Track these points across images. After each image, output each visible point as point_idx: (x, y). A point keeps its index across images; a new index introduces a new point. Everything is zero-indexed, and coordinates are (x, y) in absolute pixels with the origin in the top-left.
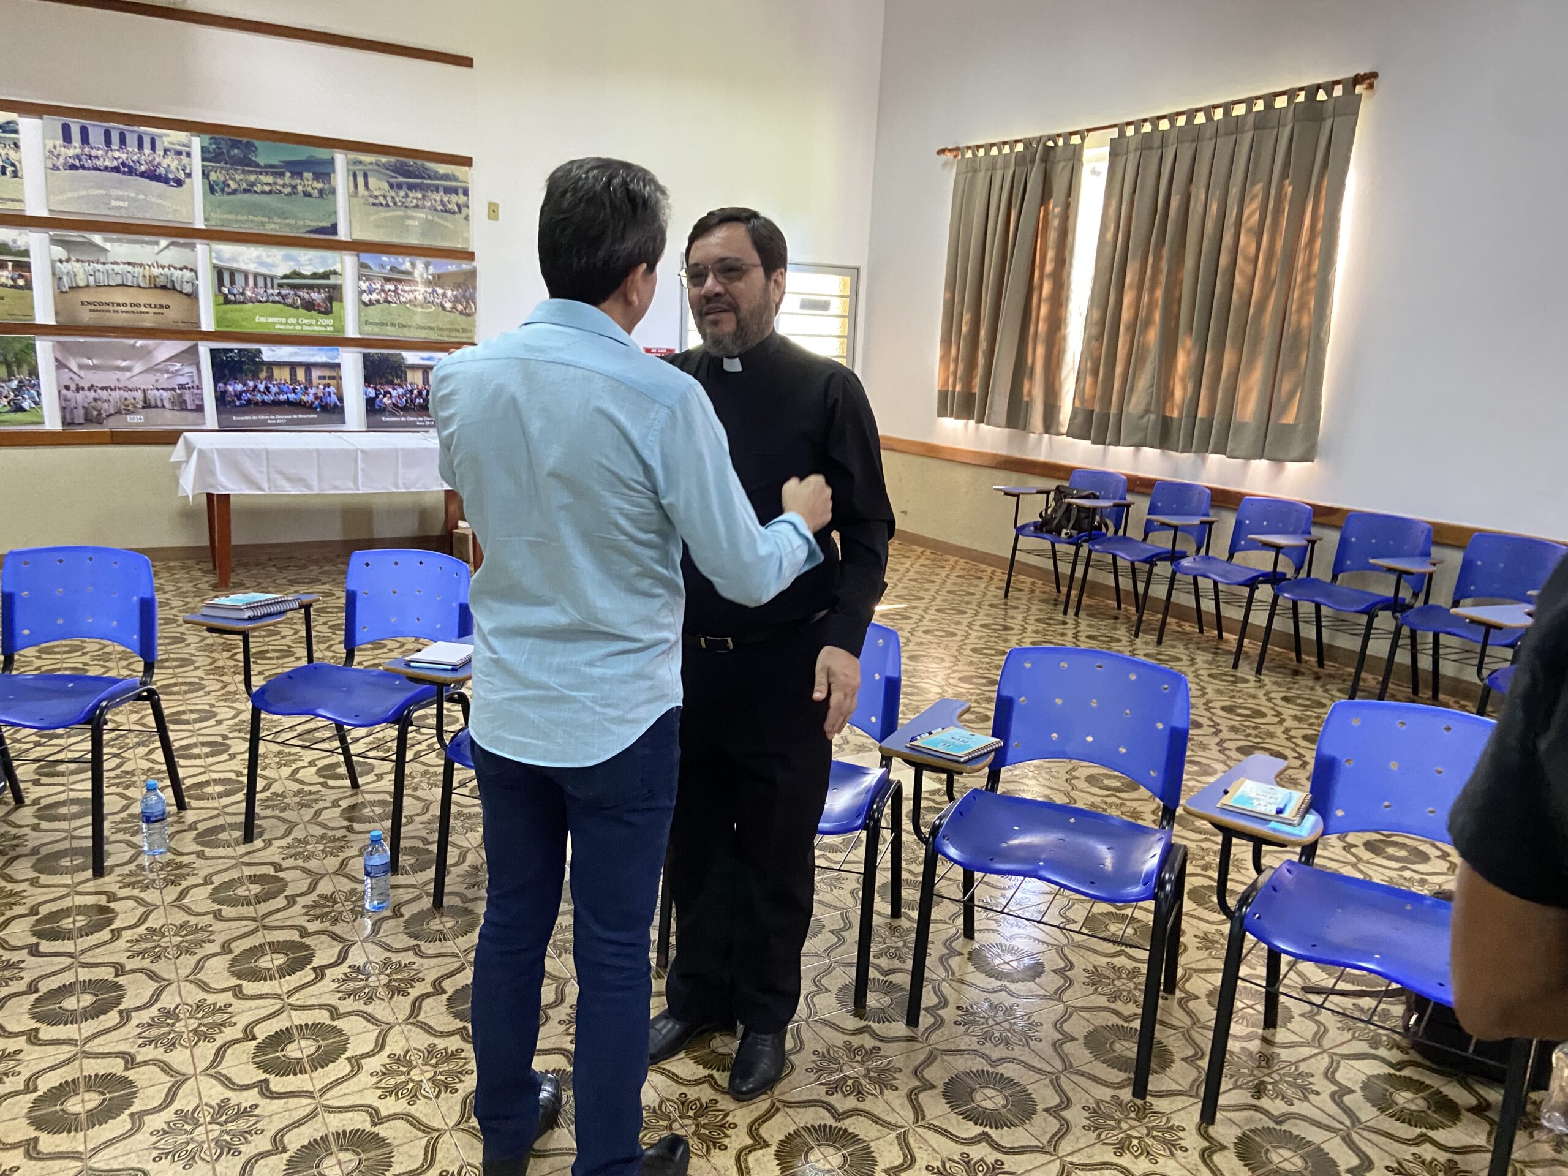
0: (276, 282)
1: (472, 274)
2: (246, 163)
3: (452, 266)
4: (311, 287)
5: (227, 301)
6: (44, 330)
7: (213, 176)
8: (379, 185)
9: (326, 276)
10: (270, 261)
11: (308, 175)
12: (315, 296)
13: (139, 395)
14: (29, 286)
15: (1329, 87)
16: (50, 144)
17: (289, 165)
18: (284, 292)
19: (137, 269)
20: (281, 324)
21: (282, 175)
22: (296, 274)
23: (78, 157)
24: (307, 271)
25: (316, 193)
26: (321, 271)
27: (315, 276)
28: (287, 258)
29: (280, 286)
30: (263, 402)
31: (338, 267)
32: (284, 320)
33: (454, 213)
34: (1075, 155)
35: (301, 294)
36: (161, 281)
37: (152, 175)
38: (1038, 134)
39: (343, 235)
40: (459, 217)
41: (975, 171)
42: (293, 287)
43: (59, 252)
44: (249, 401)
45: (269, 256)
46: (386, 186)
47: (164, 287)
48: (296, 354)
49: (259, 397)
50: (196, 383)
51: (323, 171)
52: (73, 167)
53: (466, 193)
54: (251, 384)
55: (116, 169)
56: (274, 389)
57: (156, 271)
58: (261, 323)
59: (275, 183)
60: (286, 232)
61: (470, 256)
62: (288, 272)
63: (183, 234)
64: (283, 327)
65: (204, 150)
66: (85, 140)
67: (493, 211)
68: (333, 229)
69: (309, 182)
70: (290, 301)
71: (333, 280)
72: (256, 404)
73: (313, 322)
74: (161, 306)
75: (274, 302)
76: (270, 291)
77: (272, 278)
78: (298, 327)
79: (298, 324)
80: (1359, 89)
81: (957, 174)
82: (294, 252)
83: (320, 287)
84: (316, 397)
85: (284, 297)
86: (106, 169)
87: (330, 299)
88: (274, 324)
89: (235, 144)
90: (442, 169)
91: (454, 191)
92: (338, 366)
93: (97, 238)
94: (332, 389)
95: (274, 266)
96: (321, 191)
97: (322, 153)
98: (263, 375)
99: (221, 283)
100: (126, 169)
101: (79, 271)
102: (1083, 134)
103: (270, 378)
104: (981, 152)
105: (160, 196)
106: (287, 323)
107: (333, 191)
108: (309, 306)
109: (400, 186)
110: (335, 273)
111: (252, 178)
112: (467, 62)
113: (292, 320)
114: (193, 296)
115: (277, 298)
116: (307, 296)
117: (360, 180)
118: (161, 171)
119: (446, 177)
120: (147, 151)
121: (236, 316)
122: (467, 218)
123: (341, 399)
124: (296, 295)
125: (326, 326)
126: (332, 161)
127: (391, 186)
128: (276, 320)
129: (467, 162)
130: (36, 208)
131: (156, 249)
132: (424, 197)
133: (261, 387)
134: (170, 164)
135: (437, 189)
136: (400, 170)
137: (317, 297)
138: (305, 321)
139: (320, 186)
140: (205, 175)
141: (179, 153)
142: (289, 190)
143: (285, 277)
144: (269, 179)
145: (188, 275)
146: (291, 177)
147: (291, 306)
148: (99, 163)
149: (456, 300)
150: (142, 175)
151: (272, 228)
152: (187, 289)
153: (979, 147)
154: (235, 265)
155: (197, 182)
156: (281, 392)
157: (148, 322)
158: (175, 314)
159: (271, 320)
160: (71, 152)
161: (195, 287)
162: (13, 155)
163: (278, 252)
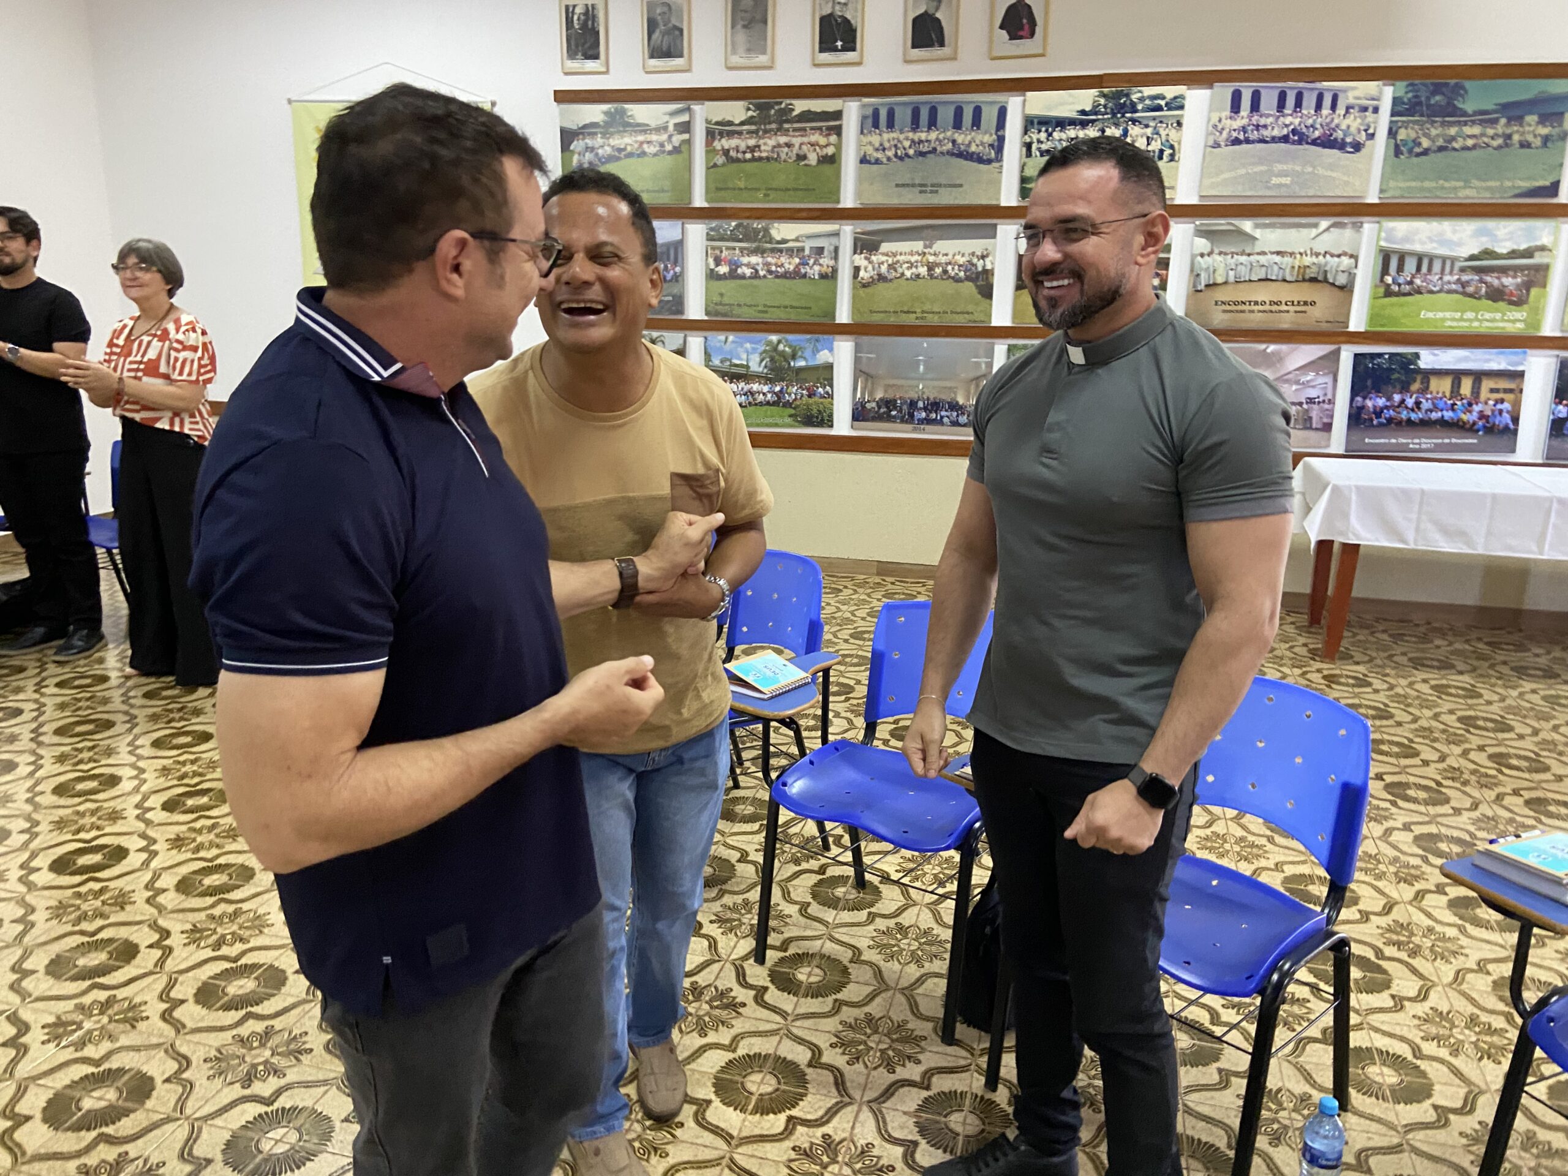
0: (1458, 265)
2: (1450, 112)
4: (1504, 270)
5: (1388, 293)
7: (1402, 134)
9: (1528, 253)
10: (1455, 238)
11: (1532, 119)
12: (1508, 281)
14: (1163, 286)
16: (1215, 119)
17: (1507, 107)
18: (1465, 278)
19: (1287, 260)
20: (1454, 319)
21: (1494, 122)
22: (1488, 254)
23: (1244, 129)
24: (1503, 249)
25: (1538, 142)
26: (1523, 246)
27: (1513, 254)
28: (1479, 233)
29: (1463, 270)
30: (1409, 422)
31: (1545, 240)
32: (1458, 315)
35: (1488, 279)
36: (1310, 274)
37: (1328, 142)
42: (1479, 270)
43: (1202, 244)
44: (1390, 420)
45: (1454, 232)
47: (1313, 280)
48: (1466, 359)
49: (1404, 415)
50: (1330, 396)
51: (1555, 109)
52: (1236, 142)
54: (1397, 398)
55: (1285, 139)
56: (1426, 405)
57: (1308, 260)
58: (1427, 320)
59: (1483, 135)
60: (1485, 197)
62: (1476, 252)
63: (1350, 212)
64: (1454, 324)
65: (1396, 101)
66: (1255, 107)
68: (1554, 189)
69: (1531, 128)
70: (1470, 289)
71: (1538, 259)
72: (1399, 423)
73: (1498, 316)
74: (1305, 303)
75: (1450, 292)
76: (1447, 278)
77: (1453, 260)
78: (1476, 324)
79: (1477, 319)
82: (1491, 224)
83: (1517, 269)
84: (1482, 416)
85: (1464, 285)
86: (1274, 140)
87: (1528, 285)
88: (1444, 320)
89: (1437, 89)
92: (1521, 374)
93: (1247, 225)
94: (1506, 406)
95: (1459, 244)
96: (1546, 139)
97: (1556, 86)
98: (1415, 386)
99: (1385, 271)
100: (1297, 137)
101: (1220, 265)
103: (1425, 390)
105: (1331, 167)
106: (1462, 319)
107: (1562, 138)
108: (1497, 295)
110: (1543, 248)
111: (1453, 131)
113: (1470, 315)
114: (1347, 289)
115: (1454, 287)
116: (1496, 282)
118: (1339, 134)
120: (1326, 111)
121: (1396, 312)
123: (1516, 420)
124: (1481, 281)
125: (1514, 321)
128: (1448, 315)
130: (1189, 196)
131: (1314, 232)
133: (1410, 402)
134: (1350, 125)
137: (1509, 282)
138: (1487, 316)
139: (1544, 131)
140: (1392, 133)
141: (1365, 109)
142: (1500, 141)
143: (1472, 258)
144: (1476, 130)
145: (1346, 261)
146: (1508, 124)
147: (1471, 296)
148: (1267, 133)
150: (1314, 142)
151: (1468, 194)
152: (1342, 280)
154: (1407, 247)
155: (1380, 145)
156: (1435, 408)
157: (1286, 322)
158: (1321, 312)
159: (1440, 315)
160: (1238, 123)
161: (1352, 277)
162: (1173, 135)
163: (1468, 226)
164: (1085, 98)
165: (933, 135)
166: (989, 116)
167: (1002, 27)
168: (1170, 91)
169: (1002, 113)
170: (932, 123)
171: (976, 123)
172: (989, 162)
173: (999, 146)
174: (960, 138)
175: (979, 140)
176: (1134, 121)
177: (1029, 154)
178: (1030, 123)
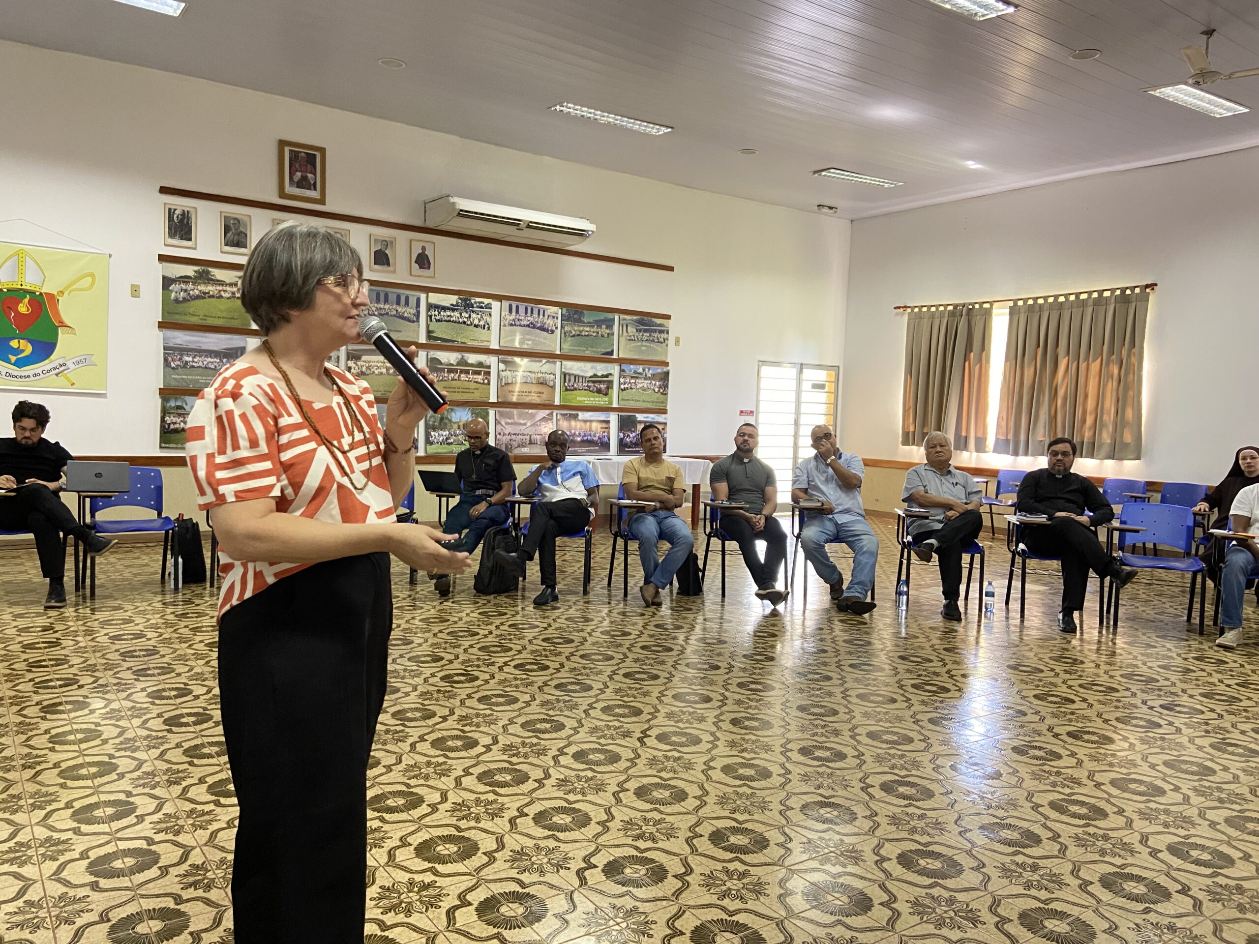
1: (667, 374)
2: (579, 321)
3: (659, 370)
4: (600, 382)
5: (567, 390)
6: (493, 405)
7: (566, 328)
8: (632, 330)
9: (607, 376)
10: (585, 369)
11: (603, 327)
13: (528, 437)
14: (489, 384)
15: (1133, 289)
16: (503, 314)
17: (596, 321)
18: (590, 384)
19: (533, 375)
20: (588, 401)
21: (593, 326)
22: (595, 376)
23: (514, 320)
24: (599, 374)
25: (606, 335)
26: (605, 373)
27: (603, 376)
28: (592, 368)
29: (589, 381)
31: (612, 372)
32: (589, 399)
33: (662, 343)
34: (987, 314)
35: (596, 385)
36: (541, 380)
37: (542, 329)
38: (962, 302)
39: (615, 356)
40: (664, 345)
41: (921, 318)
42: (594, 382)
43: (502, 366)
45: (585, 367)
46: (635, 330)
47: (542, 383)
48: (593, 417)
51: (610, 324)
52: (511, 325)
53: (668, 333)
55: (528, 326)
56: (582, 434)
57: (540, 375)
58: (580, 401)
59: (590, 331)
60: (593, 355)
61: (666, 364)
62: (592, 375)
63: (551, 356)
65: (562, 315)
66: (517, 312)
67: (677, 341)
68: (611, 353)
69: (604, 330)
70: (591, 389)
71: (610, 378)
73: (600, 399)
74: (540, 393)
75: (585, 390)
76: (584, 384)
77: (586, 378)
78: (595, 402)
80: (1148, 290)
81: (909, 320)
82: (595, 364)
83: (604, 382)
84: (599, 438)
85: (589, 387)
86: (524, 326)
87: (608, 388)
88: (584, 401)
89: (576, 312)
90: (659, 321)
91: (661, 332)
92: (609, 422)
93: (517, 359)
94: (606, 434)
95: (587, 372)
96: (608, 334)
97: (610, 316)
99: (565, 381)
100: (532, 325)
101: (508, 375)
102: (991, 303)
103: (581, 428)
104: (925, 309)
105: (545, 338)
106: (590, 401)
107: (613, 334)
108: (599, 391)
109: (640, 330)
110: (611, 374)
111: (581, 329)
112: (671, 269)
113: (593, 399)
114: (553, 387)
115: (586, 388)
116: (598, 387)
117: (625, 328)
118: (546, 326)
119: (660, 325)
120: (541, 317)
121: (569, 397)
122: (667, 345)
123: (609, 439)
124: (594, 386)
125: (605, 401)
126: (613, 320)
127: (637, 331)
128: (586, 399)
129: (668, 317)
130: (494, 346)
131: (541, 364)
132: (650, 335)
133: (577, 434)
134: (549, 323)
135: (655, 331)
136: (641, 322)
137: (603, 386)
138: (598, 399)
139: (608, 331)
140: (562, 327)
141: (554, 317)
142: (595, 334)
143: (591, 377)
144: (588, 329)
145: (552, 376)
146: (597, 328)
147: (592, 392)
148: (522, 323)
149: (660, 387)
150: (538, 328)
151: (588, 353)
152: (551, 384)
153: (922, 306)
154: (571, 372)
155: (559, 331)
156: (584, 437)
158: (545, 396)
159: (583, 399)
160: (512, 317)
161: (555, 383)
162: (488, 319)
163: (589, 365)
164: (453, 299)
165: (387, 307)
166: (413, 301)
167: (416, 262)
168: (486, 301)
169: (418, 300)
170: (386, 301)
171: (407, 303)
172: (413, 322)
173: (418, 315)
174: (400, 310)
175: (409, 312)
176: (473, 312)
177: (431, 320)
178: (430, 307)
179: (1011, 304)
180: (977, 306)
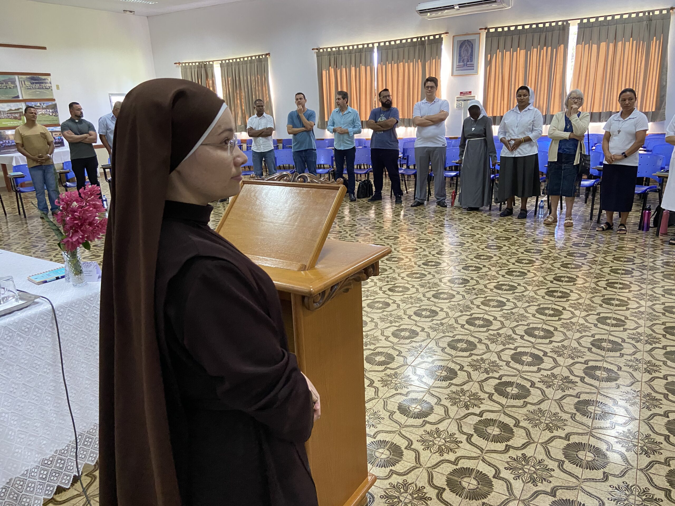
1: (55, 105)
3: (50, 103)
4: (15, 113)
8: (28, 83)
11: (10, 83)
12: (16, 115)
15: (262, 55)
17: (4, 81)
18: (9, 115)
22: (11, 110)
24: (13, 109)
26: (17, 108)
27: (16, 110)
28: (8, 106)
29: (7, 113)
30: (9, 146)
32: (10, 123)
33: (48, 89)
34: (212, 66)
35: (13, 115)
38: (201, 61)
39: (21, 98)
40: (50, 90)
41: (186, 69)
42: (10, 113)
44: (5, 146)
45: (3, 106)
46: (30, 83)
49: (7, 145)
51: (13, 81)
53: (50, 83)
54: (4, 141)
56: (11, 142)
58: (4, 125)
60: (6, 99)
61: (54, 100)
64: (10, 125)
67: (58, 87)
68: (18, 97)
69: (10, 85)
70: (10, 117)
72: (7, 146)
73: (17, 122)
75: (6, 118)
76: (5, 115)
77: (5, 111)
78: (14, 124)
80: (267, 56)
81: (182, 69)
82: (9, 104)
83: (17, 113)
85: (9, 116)
90: (43, 77)
91: (46, 83)
95: (4, 108)
96: (13, 87)
97: (12, 77)
98: (7, 138)
102: (213, 61)
103: (9, 139)
104: (187, 64)
107: (16, 86)
108: (15, 118)
109: (33, 83)
110: (20, 108)
112: (44, 48)
113: (12, 123)
117: (23, 83)
119: (44, 79)
122: (52, 90)
124: (11, 115)
126: (15, 78)
127: (31, 83)
128: (6, 123)
129: (49, 75)
132: (40, 86)
133: (7, 142)
135: (43, 83)
136: (32, 79)
138: (15, 122)
142: (5, 87)
143: (8, 111)
144: (0, 85)
146: (6, 84)
147: (11, 119)
149: (53, 112)
151: (3, 98)
153: (186, 63)
163: (5, 105)
179: (220, 62)
180: (208, 63)
